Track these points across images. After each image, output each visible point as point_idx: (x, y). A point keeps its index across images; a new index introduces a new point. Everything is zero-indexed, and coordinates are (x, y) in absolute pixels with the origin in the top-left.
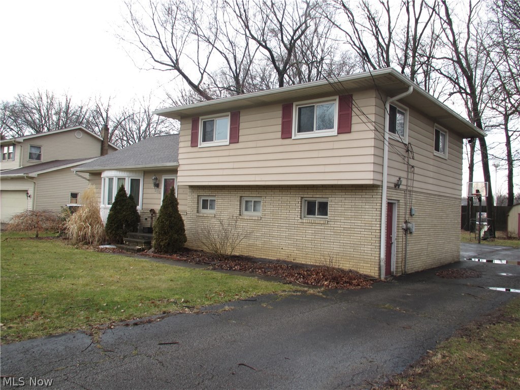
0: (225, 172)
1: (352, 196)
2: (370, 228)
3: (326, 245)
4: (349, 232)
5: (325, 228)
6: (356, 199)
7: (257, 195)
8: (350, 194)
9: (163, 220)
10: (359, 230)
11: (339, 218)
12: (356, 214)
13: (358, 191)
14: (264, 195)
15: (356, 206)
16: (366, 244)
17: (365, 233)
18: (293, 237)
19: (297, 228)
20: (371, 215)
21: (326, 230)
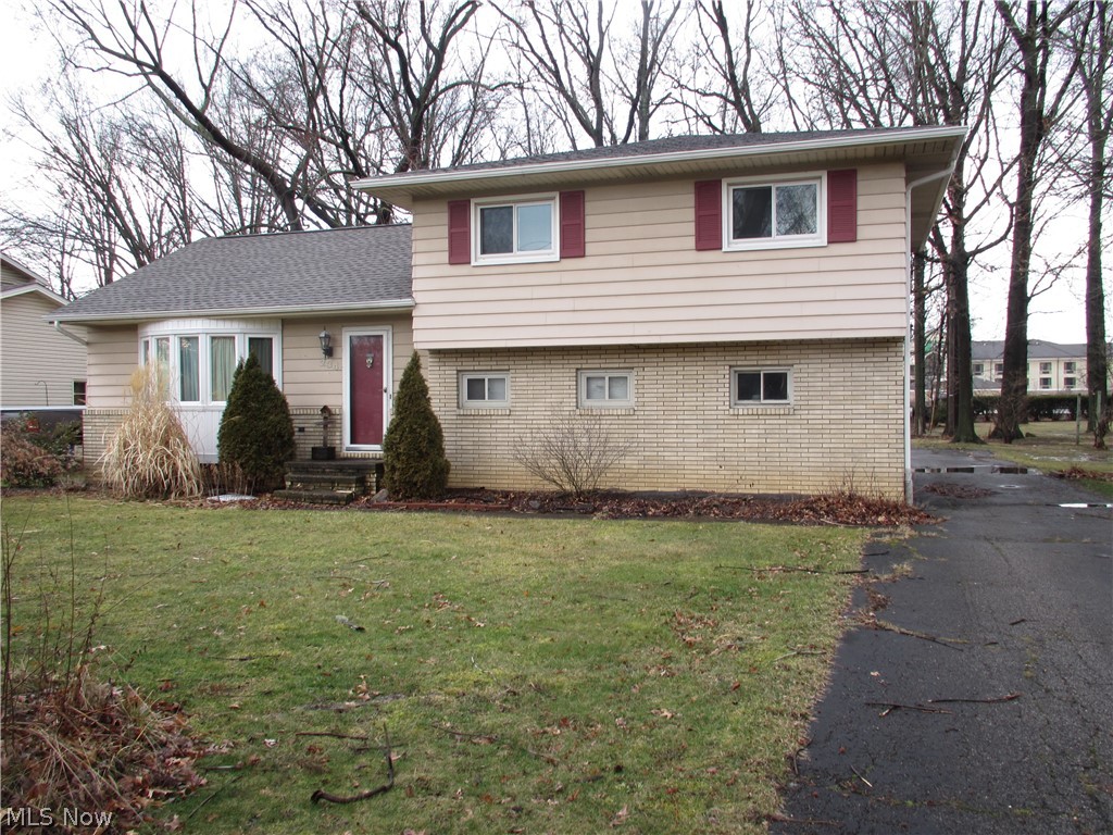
0: (551, 318)
1: (845, 360)
2: (886, 416)
3: (791, 455)
4: (842, 427)
5: (789, 422)
6: (854, 365)
7: (621, 365)
8: (840, 355)
9: (415, 426)
10: (861, 421)
11: (818, 402)
12: (854, 393)
13: (856, 350)
14: (640, 365)
15: (855, 379)
16: (877, 446)
17: (876, 426)
18: (715, 445)
19: (724, 427)
20: (886, 393)
21: (790, 427)
